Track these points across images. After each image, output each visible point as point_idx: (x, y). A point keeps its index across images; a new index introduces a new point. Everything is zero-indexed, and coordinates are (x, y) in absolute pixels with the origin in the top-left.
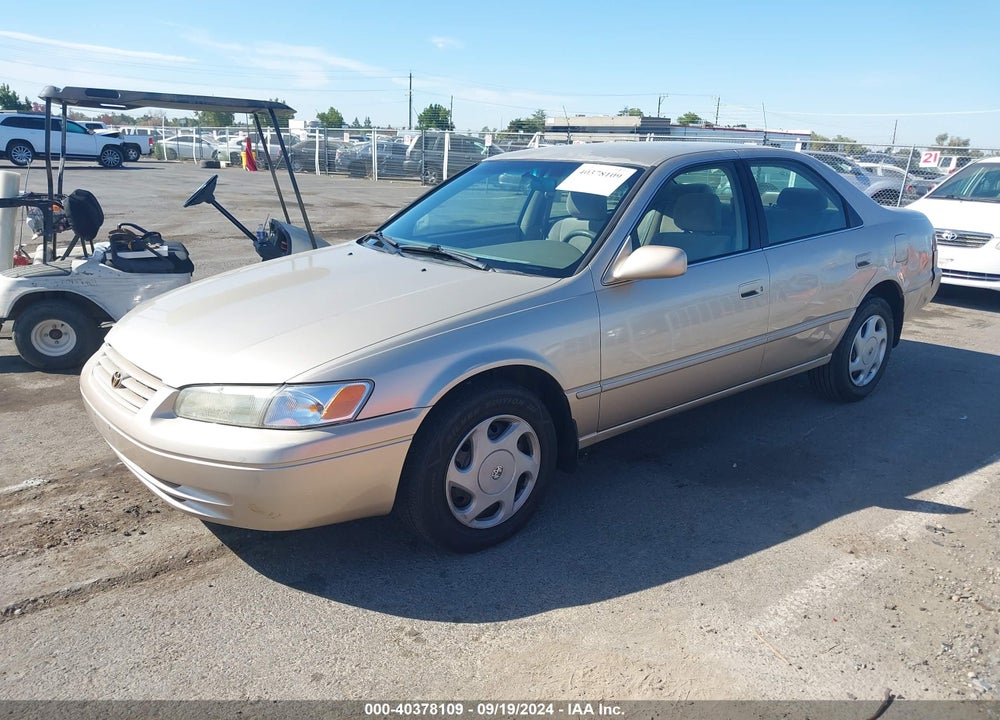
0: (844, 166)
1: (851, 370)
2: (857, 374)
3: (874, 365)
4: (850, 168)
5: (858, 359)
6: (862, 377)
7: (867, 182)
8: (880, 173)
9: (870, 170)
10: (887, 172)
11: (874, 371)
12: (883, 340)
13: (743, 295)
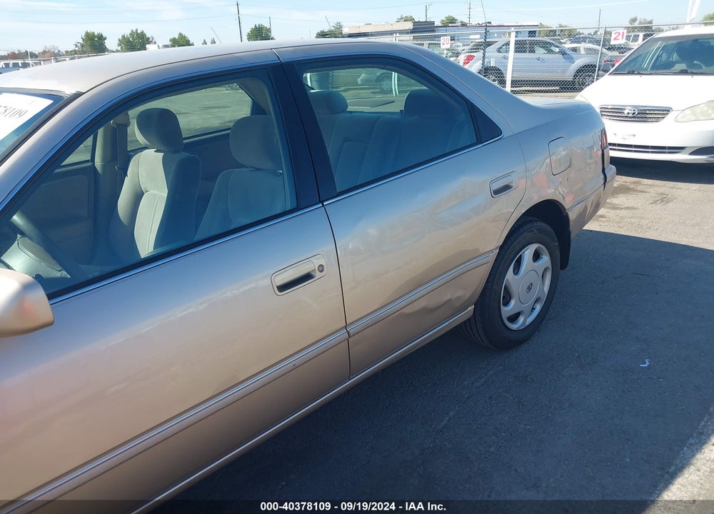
0: (553, 48)
1: (505, 316)
2: (514, 318)
3: (537, 301)
4: (557, 50)
5: (513, 303)
6: (521, 319)
7: (571, 60)
8: (583, 52)
9: (574, 50)
10: (589, 50)
11: (538, 307)
12: (546, 270)
13: (283, 288)
